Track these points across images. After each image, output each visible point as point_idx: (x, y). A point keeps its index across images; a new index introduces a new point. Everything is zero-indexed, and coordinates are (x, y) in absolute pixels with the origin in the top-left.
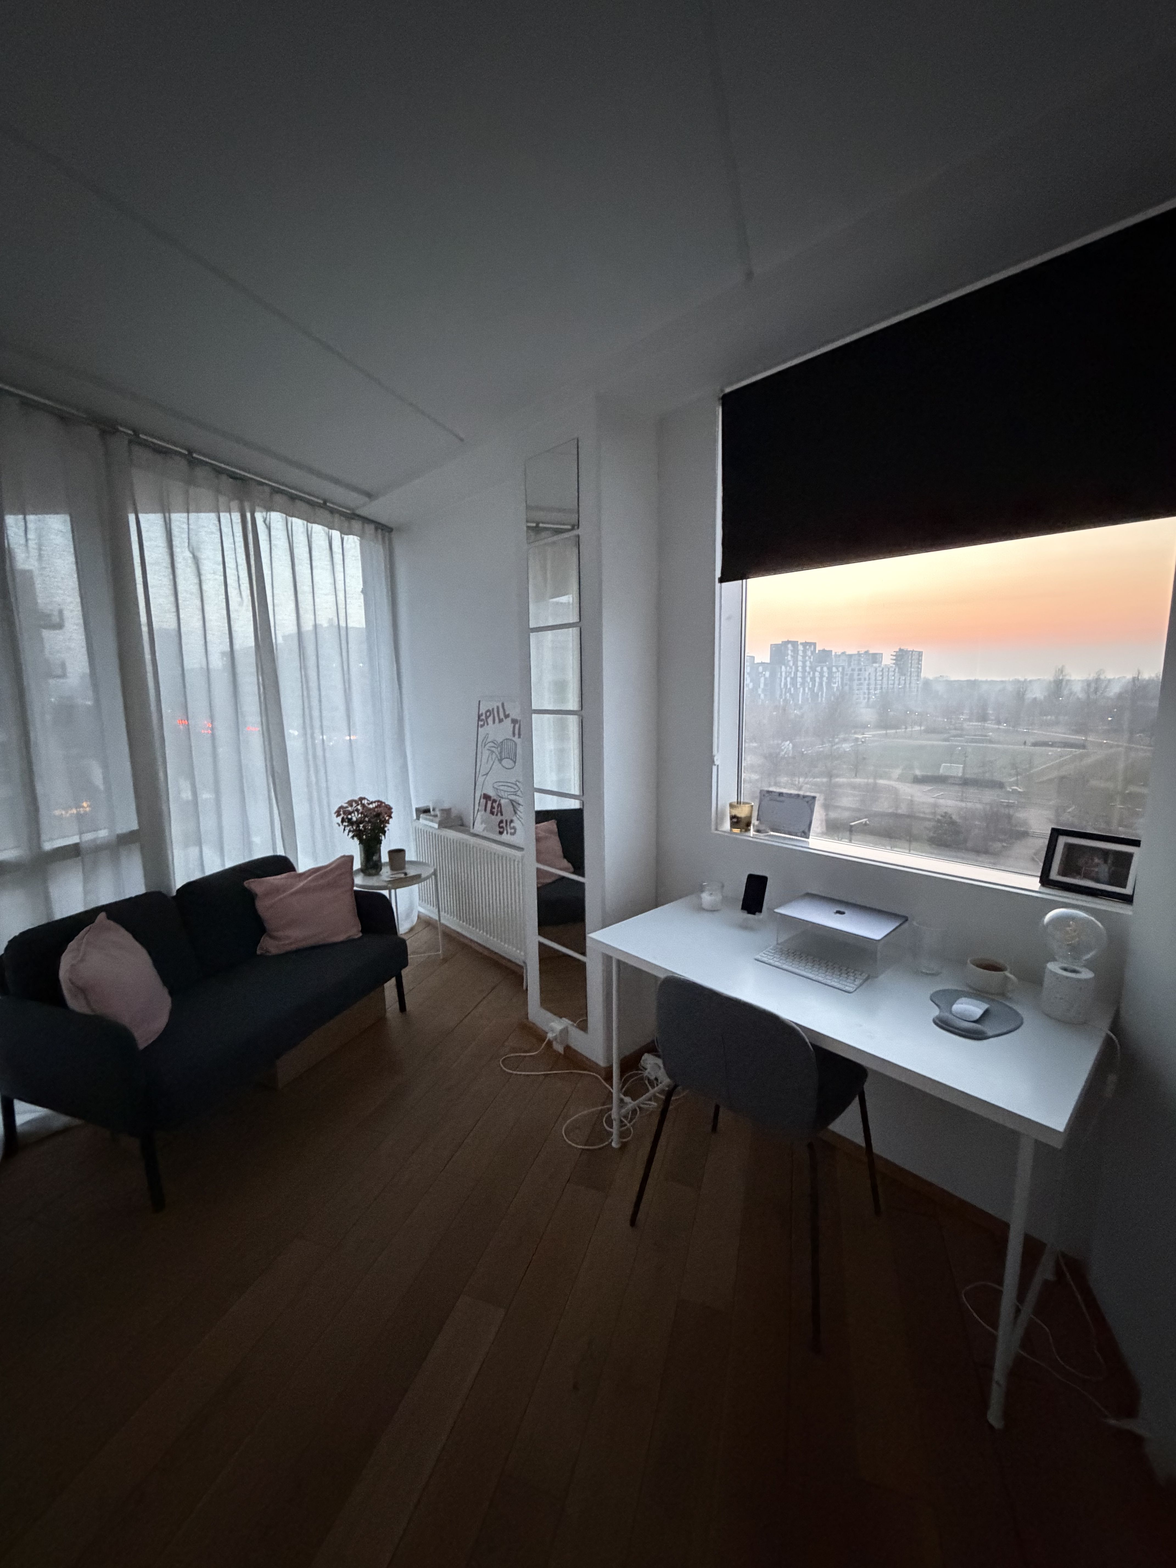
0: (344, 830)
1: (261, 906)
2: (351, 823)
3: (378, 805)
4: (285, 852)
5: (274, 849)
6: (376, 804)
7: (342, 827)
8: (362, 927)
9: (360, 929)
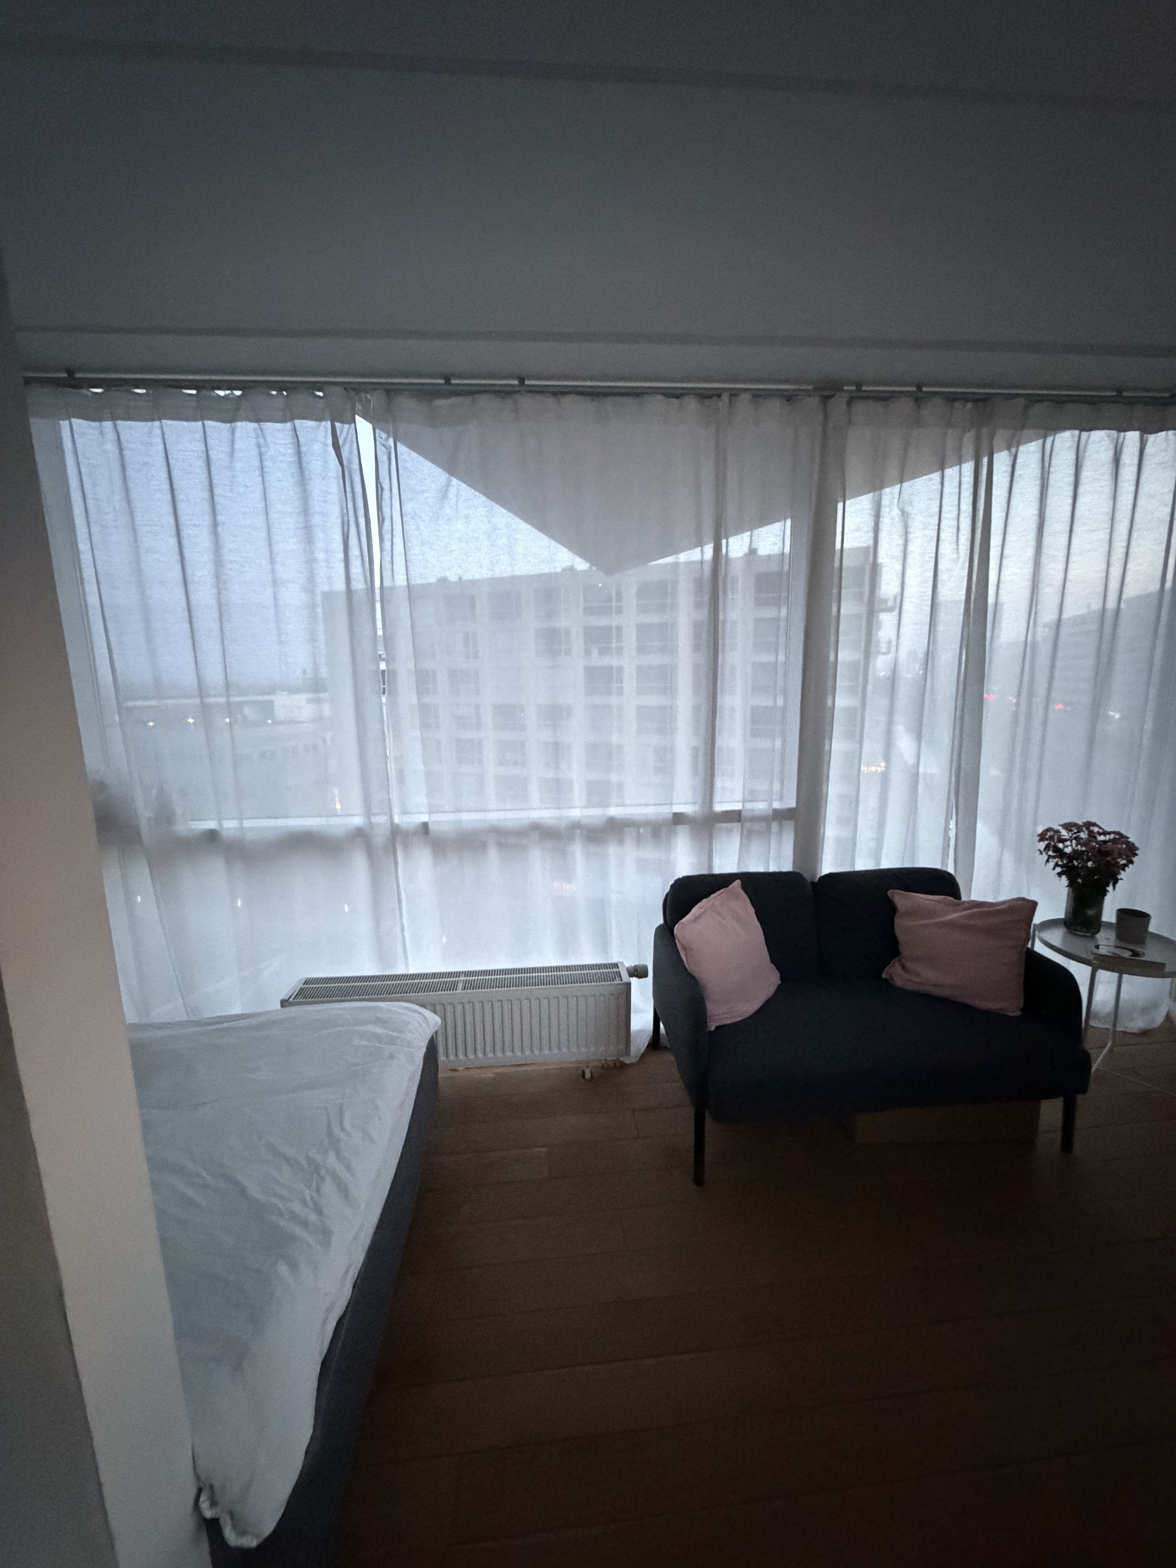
0: (1048, 861)
1: (901, 924)
2: (1060, 853)
3: (1115, 838)
4: (955, 870)
5: (944, 861)
6: (1112, 836)
7: (1045, 857)
8: (1026, 1002)
9: (1021, 1005)
